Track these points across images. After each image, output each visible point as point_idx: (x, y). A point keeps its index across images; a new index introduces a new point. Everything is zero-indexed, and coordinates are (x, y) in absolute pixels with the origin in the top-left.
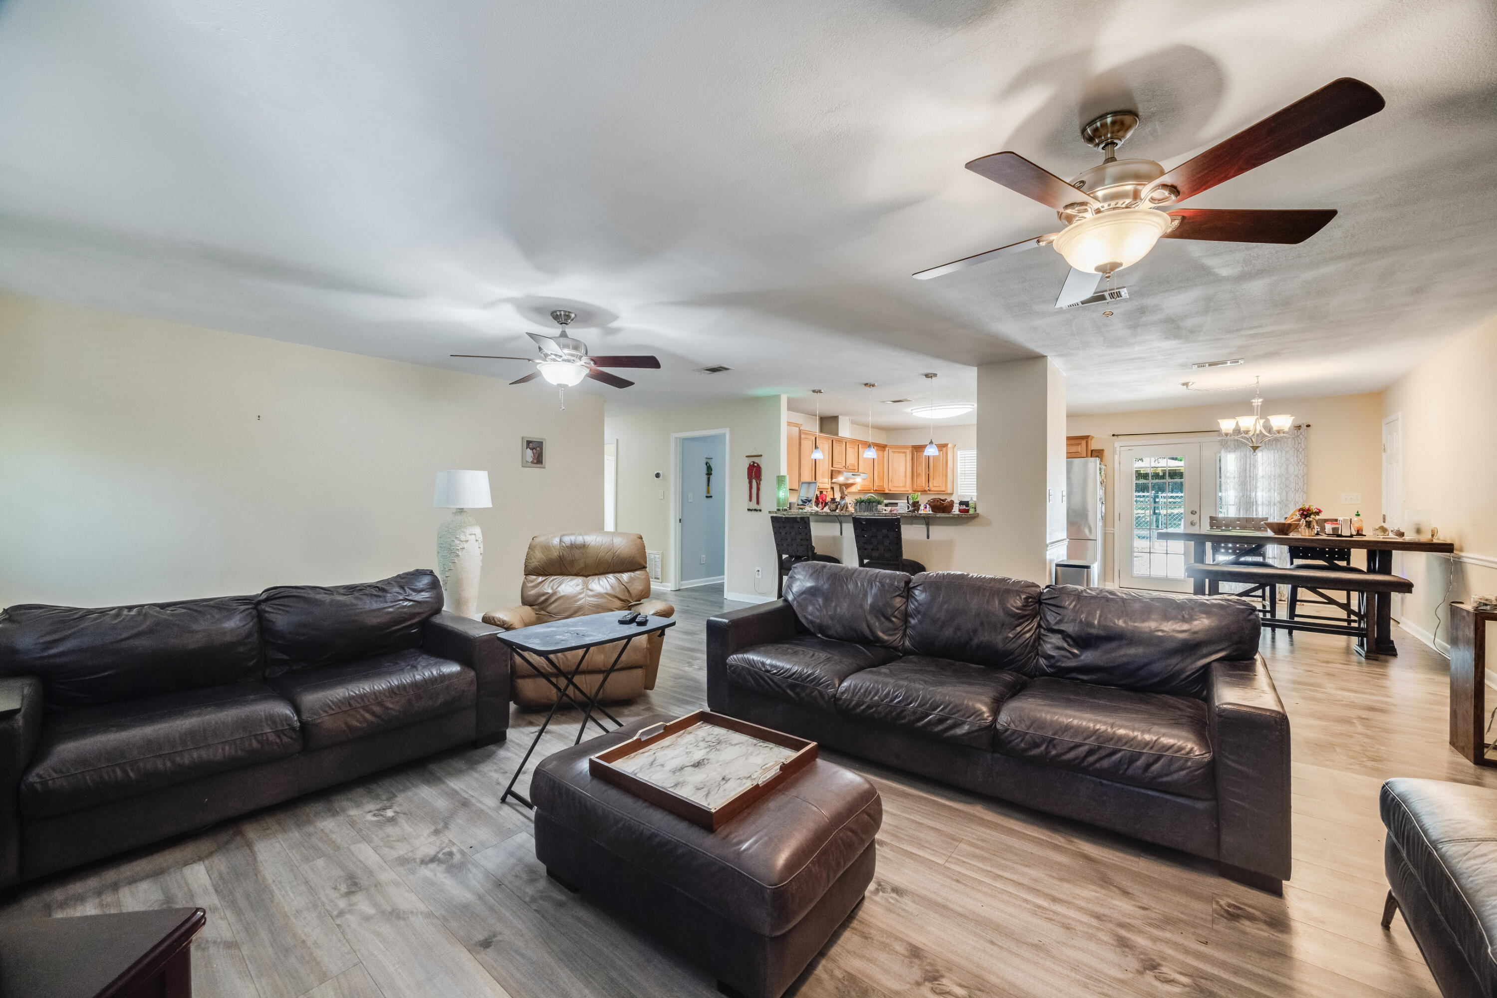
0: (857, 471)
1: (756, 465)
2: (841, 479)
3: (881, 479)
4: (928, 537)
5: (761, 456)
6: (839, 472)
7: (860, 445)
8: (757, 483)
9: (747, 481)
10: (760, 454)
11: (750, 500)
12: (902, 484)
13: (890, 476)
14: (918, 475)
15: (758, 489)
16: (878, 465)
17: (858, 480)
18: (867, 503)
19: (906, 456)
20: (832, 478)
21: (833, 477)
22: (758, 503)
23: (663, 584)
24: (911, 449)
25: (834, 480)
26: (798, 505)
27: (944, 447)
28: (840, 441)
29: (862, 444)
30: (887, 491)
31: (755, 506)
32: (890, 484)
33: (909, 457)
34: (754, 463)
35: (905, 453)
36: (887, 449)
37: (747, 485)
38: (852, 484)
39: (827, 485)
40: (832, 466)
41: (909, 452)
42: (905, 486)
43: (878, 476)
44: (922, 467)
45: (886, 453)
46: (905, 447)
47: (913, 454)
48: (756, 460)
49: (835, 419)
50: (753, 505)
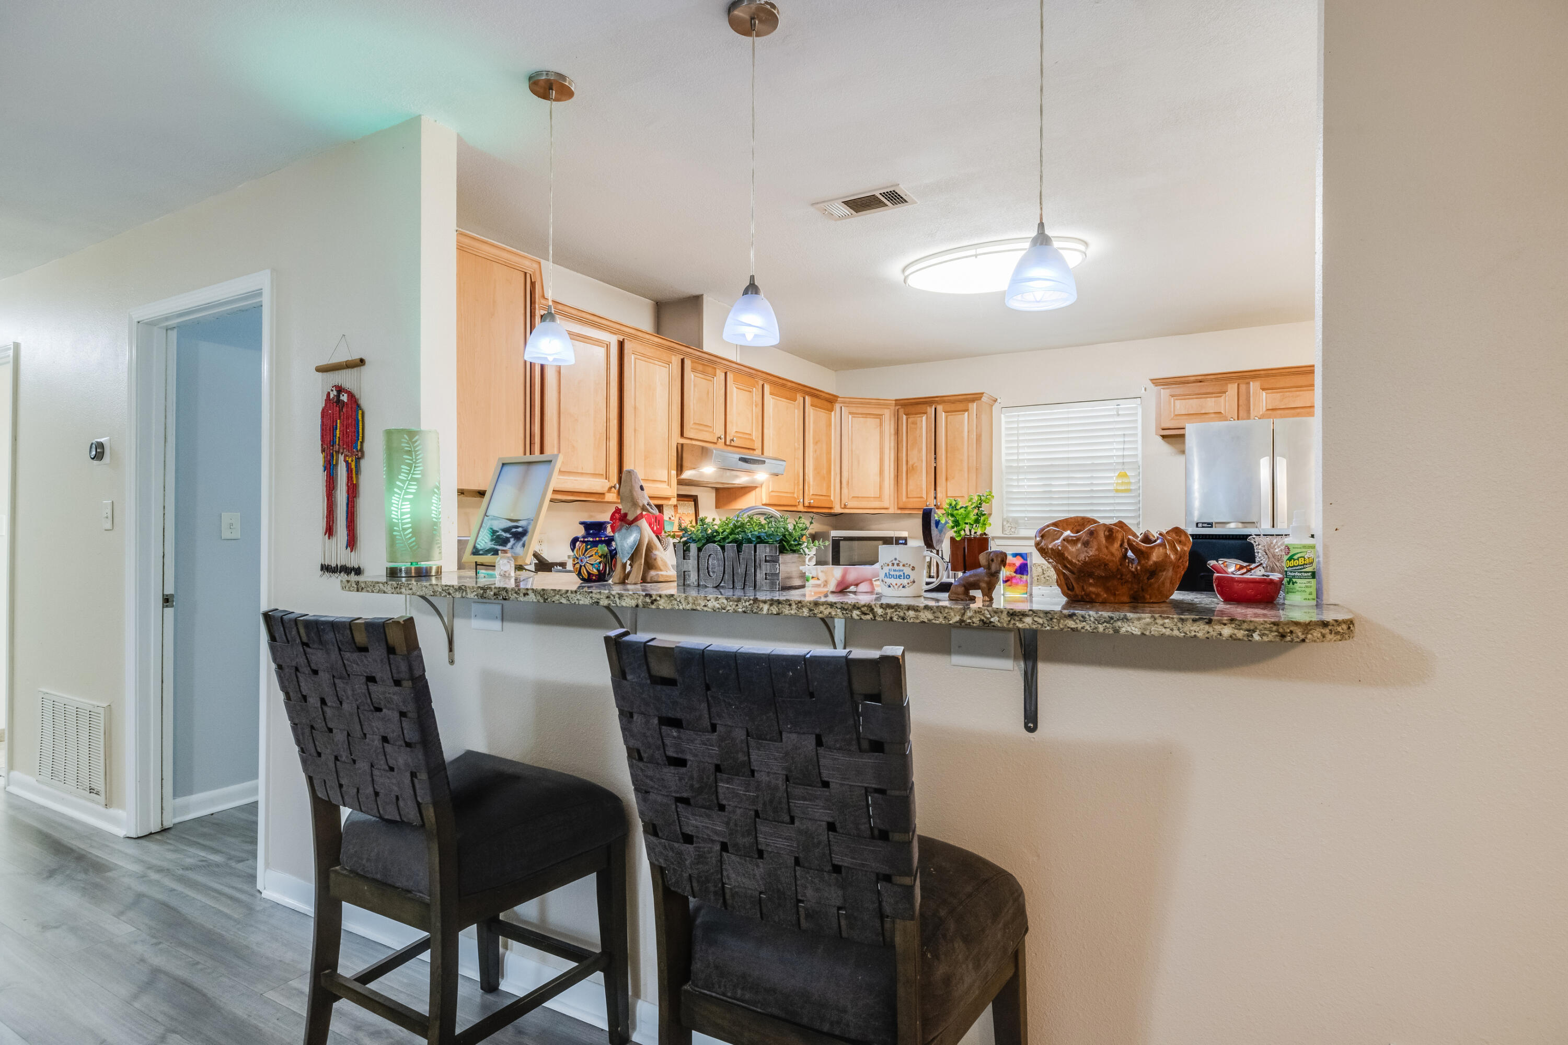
0: (758, 452)
1: (344, 398)
2: (708, 471)
3: (825, 478)
4: (1031, 720)
5: (362, 362)
6: (704, 452)
7: (767, 387)
8: (348, 465)
9: (320, 459)
10: (356, 356)
11: (330, 531)
12: (872, 491)
13: (845, 474)
14: (911, 470)
15: (353, 491)
16: (816, 443)
17: (761, 475)
18: (731, 548)
19: (881, 425)
20: (680, 468)
21: (686, 463)
22: (352, 543)
23: (112, 811)
24: (893, 408)
25: (687, 474)
26: (476, 552)
27: (973, 400)
28: (710, 363)
29: (772, 383)
30: (837, 509)
31: (343, 557)
32: (845, 491)
33: (889, 427)
34: (340, 390)
35: (879, 416)
36: (837, 407)
37: (320, 477)
38: (745, 490)
39: (664, 486)
40: (682, 435)
41: (888, 414)
42: (880, 498)
43: (817, 469)
44: (920, 450)
45: (835, 416)
46: (880, 403)
47: (898, 420)
48: (346, 379)
49: (694, 303)
50: (339, 554)
